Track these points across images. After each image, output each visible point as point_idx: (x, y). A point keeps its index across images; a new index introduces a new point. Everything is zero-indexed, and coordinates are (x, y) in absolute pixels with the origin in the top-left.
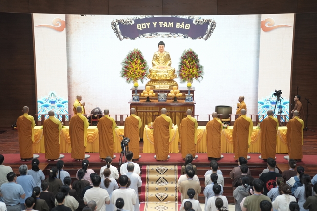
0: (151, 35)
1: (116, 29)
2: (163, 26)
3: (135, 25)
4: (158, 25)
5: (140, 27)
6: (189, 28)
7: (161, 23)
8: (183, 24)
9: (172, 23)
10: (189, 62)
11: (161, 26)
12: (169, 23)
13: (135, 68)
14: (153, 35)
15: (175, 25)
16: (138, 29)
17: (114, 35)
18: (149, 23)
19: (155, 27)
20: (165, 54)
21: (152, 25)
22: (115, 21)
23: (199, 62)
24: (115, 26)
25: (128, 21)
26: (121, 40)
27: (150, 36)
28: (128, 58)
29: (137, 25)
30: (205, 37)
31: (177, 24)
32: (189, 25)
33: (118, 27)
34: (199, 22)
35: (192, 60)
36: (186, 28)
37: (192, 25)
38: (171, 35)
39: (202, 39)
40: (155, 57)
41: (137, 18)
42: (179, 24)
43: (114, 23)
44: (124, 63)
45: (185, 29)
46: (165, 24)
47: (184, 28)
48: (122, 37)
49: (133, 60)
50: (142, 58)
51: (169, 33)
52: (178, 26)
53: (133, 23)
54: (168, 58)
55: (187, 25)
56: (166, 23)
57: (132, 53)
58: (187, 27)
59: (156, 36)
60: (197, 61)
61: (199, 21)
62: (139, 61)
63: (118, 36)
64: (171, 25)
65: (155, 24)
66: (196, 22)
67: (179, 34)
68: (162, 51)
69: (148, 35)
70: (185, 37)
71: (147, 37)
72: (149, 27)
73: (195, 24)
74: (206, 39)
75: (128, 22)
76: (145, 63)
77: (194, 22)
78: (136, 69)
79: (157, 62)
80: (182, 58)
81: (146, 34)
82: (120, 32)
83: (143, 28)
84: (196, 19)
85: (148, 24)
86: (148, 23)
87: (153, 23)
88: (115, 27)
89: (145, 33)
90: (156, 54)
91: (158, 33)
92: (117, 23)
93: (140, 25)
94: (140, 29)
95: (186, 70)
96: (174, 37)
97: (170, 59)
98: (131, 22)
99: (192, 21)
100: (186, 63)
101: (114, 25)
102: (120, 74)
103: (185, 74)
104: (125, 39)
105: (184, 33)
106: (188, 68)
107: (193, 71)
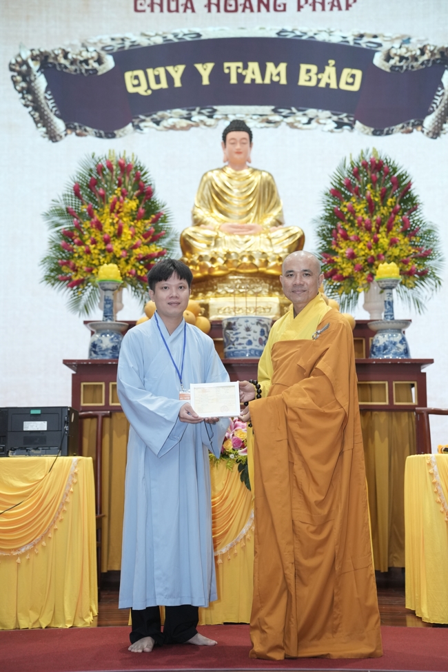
0: (189, 118)
1: (29, 90)
2: (241, 77)
3: (116, 76)
4: (219, 75)
5: (138, 83)
6: (356, 87)
7: (233, 65)
8: (330, 70)
9: (283, 67)
10: (371, 208)
11: (234, 80)
12: (270, 66)
13: (109, 229)
14: (196, 118)
15: (293, 74)
16: (131, 89)
17: (24, 116)
18: (181, 68)
19: (206, 81)
20: (256, 179)
21: (191, 76)
22: (26, 55)
23: (415, 207)
24: (26, 76)
25: (85, 55)
26: (53, 136)
27: (184, 123)
28: (77, 194)
29: (128, 75)
30: (429, 121)
31: (304, 67)
32: (358, 74)
33: (41, 82)
34: (402, 58)
35: (384, 197)
36: (343, 86)
37: (371, 73)
38: (277, 118)
39: (417, 133)
40: (206, 192)
41: (127, 44)
42: (314, 68)
43: (25, 62)
44: (61, 214)
45: (339, 91)
46: (252, 72)
47: (333, 85)
48: (60, 125)
49: (103, 197)
50: (145, 194)
51: (267, 109)
52: (307, 76)
53: (110, 63)
54: (267, 194)
55: (346, 72)
56: (254, 66)
57: (100, 170)
58: (351, 80)
59: (209, 121)
60: (408, 201)
61: (403, 52)
62: (132, 204)
63: (43, 120)
64: (277, 72)
65: (205, 70)
66: (388, 58)
67: (312, 112)
68: (238, 161)
69: (174, 116)
70: (340, 125)
71: (173, 128)
72: (178, 84)
73: (386, 67)
74: (436, 133)
75: (86, 61)
76: (158, 216)
77: (378, 60)
78: (119, 234)
79: (215, 211)
80: (336, 193)
81: (167, 113)
82: (49, 105)
83: (154, 86)
84: (386, 46)
85: (177, 72)
86: (174, 64)
87: (199, 67)
88: (29, 83)
89: (164, 109)
90: (211, 180)
91: (221, 109)
92: (35, 66)
93: (140, 73)
94: (142, 91)
95: (358, 240)
96: (292, 125)
97: (277, 204)
98: (100, 61)
99: (370, 53)
100: (352, 211)
101: (21, 73)
102: (42, 271)
103: (352, 256)
104: (72, 136)
105: (335, 110)
106: (368, 229)
107: (393, 243)
